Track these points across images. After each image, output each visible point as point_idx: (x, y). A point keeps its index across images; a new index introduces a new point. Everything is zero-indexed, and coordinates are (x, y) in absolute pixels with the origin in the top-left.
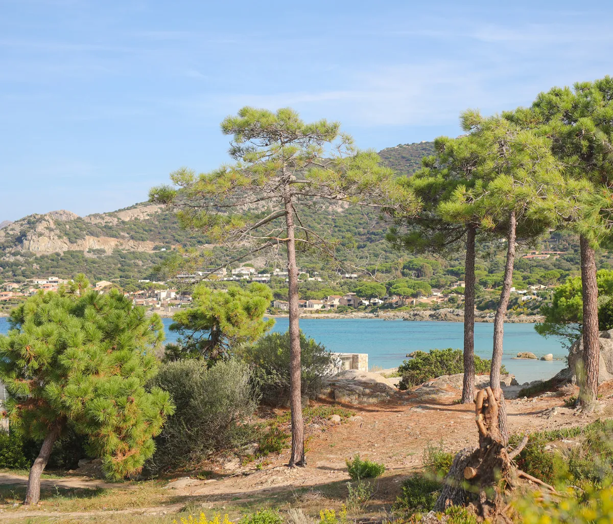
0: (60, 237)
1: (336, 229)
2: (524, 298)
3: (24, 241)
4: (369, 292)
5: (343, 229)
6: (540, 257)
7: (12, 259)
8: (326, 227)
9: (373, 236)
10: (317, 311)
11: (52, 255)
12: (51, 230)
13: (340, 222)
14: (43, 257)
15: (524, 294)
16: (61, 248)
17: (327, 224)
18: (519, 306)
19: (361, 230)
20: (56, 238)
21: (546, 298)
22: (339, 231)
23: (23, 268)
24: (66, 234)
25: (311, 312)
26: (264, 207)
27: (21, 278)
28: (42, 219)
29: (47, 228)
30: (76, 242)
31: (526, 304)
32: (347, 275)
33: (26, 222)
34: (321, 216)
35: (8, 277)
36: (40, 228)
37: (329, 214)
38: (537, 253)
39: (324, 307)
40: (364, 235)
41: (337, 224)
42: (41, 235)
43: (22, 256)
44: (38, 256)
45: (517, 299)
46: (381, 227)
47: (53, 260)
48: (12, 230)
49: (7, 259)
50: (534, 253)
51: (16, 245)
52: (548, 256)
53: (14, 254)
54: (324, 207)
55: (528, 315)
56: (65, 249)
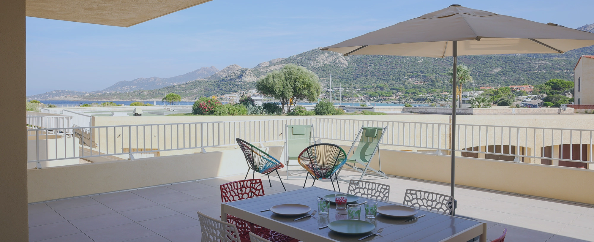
0: (254, 76)
1: (345, 73)
2: (429, 98)
3: (242, 77)
4: (374, 95)
5: (347, 73)
6: (419, 84)
7: (240, 83)
8: (341, 72)
9: (358, 76)
10: (357, 101)
11: (252, 82)
12: (251, 73)
13: (346, 71)
14: (250, 83)
15: (429, 97)
16: (254, 80)
17: (341, 71)
18: (428, 100)
19: (353, 73)
20: (253, 76)
21: (436, 98)
22: (346, 73)
23: (244, 86)
24: (255, 75)
25: (355, 101)
26: (319, 65)
27: (244, 89)
28: (247, 70)
29: (249, 73)
30: (259, 78)
31: (430, 99)
32: (357, 90)
33: (241, 71)
34: (339, 68)
35: (240, 89)
36: (247, 73)
37: (342, 68)
38: (418, 82)
39: (359, 100)
40: (355, 75)
41: (345, 71)
42: (248, 75)
43: (243, 82)
44: (248, 82)
45: (427, 98)
46: (360, 72)
47: (253, 84)
48: (236, 73)
49: (238, 83)
50: (417, 82)
51: (239, 79)
52: (423, 83)
53: (240, 82)
54: (339, 65)
55: (431, 102)
56: (256, 80)
